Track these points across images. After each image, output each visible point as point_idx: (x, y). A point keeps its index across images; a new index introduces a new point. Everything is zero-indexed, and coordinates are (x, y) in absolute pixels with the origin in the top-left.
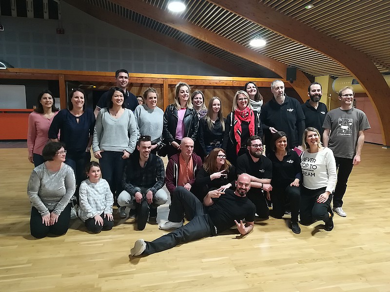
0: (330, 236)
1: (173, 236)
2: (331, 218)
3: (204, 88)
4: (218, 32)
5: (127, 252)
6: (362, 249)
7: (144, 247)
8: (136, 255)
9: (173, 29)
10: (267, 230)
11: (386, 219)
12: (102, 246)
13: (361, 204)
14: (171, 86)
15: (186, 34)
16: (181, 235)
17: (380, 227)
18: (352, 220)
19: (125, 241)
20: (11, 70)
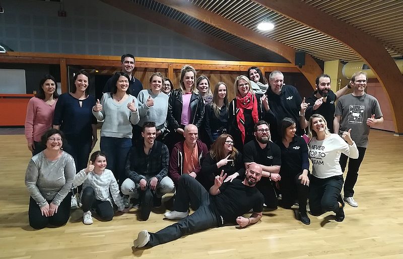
0: (341, 227)
1: (178, 227)
2: (341, 209)
3: (210, 73)
4: (225, 15)
5: (130, 243)
6: (375, 241)
7: (148, 239)
8: (139, 247)
9: (178, 11)
10: (275, 221)
11: (399, 210)
12: (104, 237)
13: (373, 193)
14: (176, 71)
15: (192, 18)
16: (186, 225)
17: (393, 218)
18: (364, 210)
19: (127, 232)
20: (10, 53)
